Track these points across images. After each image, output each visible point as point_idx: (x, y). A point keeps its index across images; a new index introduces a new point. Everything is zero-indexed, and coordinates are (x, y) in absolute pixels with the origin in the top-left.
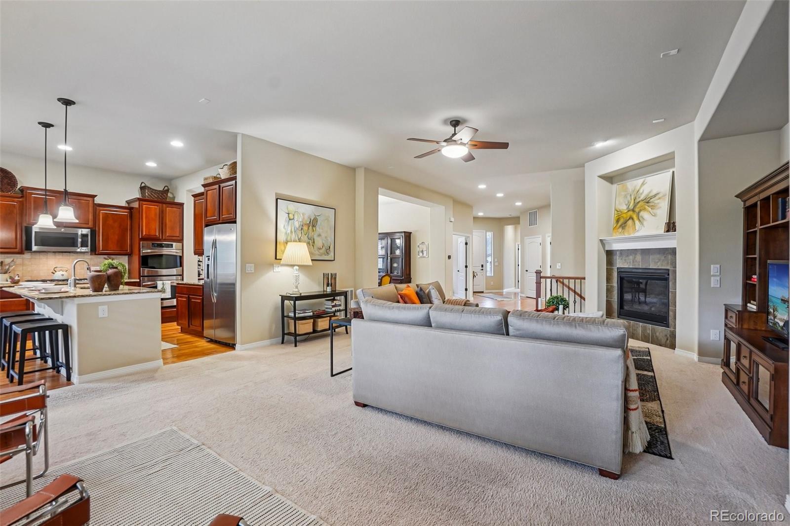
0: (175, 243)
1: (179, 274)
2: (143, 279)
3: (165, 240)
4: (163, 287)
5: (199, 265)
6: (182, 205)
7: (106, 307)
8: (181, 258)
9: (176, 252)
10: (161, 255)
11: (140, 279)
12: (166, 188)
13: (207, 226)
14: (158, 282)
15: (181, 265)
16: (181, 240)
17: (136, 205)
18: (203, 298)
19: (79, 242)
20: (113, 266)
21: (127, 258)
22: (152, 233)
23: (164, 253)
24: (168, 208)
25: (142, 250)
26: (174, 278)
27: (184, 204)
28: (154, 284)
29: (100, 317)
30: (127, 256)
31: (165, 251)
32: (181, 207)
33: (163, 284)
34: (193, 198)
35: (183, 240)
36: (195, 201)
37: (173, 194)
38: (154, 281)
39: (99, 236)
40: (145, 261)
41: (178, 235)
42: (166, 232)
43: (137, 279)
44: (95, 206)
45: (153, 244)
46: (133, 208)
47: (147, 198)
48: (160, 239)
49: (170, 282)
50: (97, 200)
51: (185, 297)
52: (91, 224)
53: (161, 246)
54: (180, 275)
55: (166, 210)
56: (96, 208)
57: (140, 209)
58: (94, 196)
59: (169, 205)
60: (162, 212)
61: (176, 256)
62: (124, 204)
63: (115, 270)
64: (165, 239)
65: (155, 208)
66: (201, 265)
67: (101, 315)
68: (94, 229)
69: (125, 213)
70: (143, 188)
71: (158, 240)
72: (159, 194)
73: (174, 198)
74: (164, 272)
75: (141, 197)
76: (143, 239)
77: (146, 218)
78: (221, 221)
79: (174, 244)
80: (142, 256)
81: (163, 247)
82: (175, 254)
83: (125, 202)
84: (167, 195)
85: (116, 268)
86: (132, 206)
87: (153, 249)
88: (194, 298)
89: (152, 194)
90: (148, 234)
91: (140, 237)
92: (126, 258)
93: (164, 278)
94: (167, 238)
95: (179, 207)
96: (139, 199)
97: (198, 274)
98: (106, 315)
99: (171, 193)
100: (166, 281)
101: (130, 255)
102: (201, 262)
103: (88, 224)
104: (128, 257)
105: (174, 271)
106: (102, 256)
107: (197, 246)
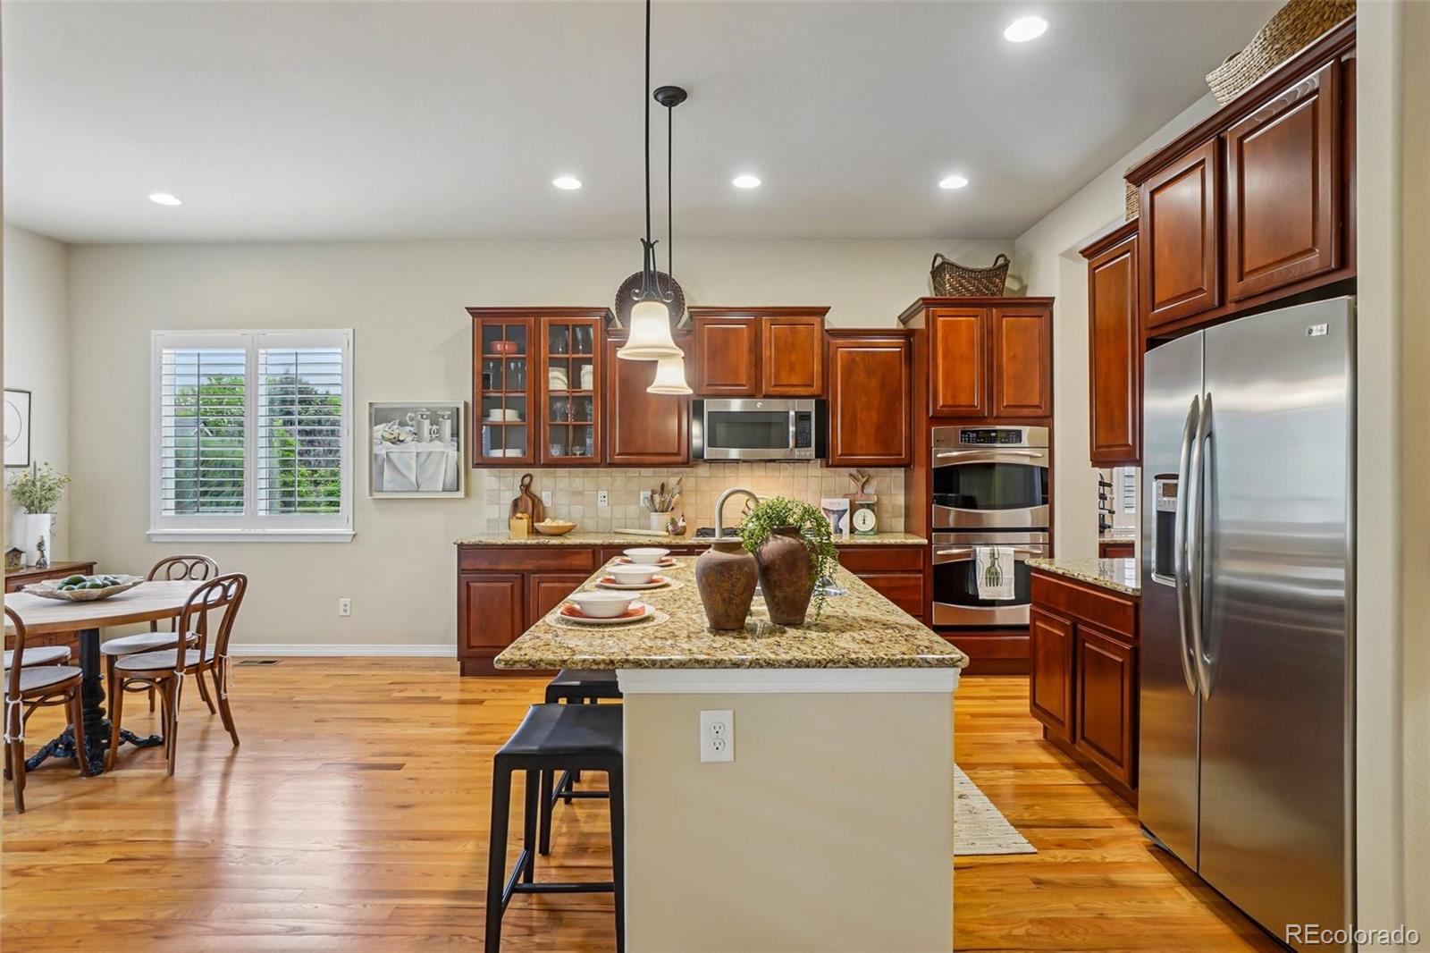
0: (1028, 428)
1: (1041, 526)
2: (938, 541)
3: (999, 419)
4: (993, 565)
5: (1103, 497)
6: (1047, 303)
7: (726, 716)
8: (1047, 474)
9: (1031, 457)
10: (990, 467)
11: (929, 538)
12: (1001, 261)
13: (1153, 343)
14: (978, 549)
15: (1047, 498)
16: (1044, 418)
17: (919, 323)
18: (1135, 652)
19: (791, 434)
20: (783, 522)
21: (903, 475)
22: (963, 399)
23: (998, 459)
24: (1004, 319)
25: (937, 452)
26: (1027, 537)
27: (1052, 299)
28: (968, 555)
29: (703, 759)
30: (903, 469)
31: (1002, 454)
32: (1047, 312)
33: (992, 555)
34: (1086, 261)
35: (1051, 416)
36: (1092, 271)
37: (1019, 279)
38: (968, 544)
39: (835, 416)
40: (946, 484)
41: (1037, 404)
42: (1000, 392)
43: (922, 537)
44: (827, 337)
45: (963, 432)
46: (914, 330)
47: (948, 296)
48: (985, 418)
49: (1011, 550)
50: (834, 321)
51: (1062, 627)
52: (816, 389)
53: (988, 438)
54: (1043, 530)
55: (1000, 329)
56: (829, 342)
57: (928, 334)
58: (822, 312)
59: (1011, 311)
60: (990, 332)
61: (1031, 467)
62: (894, 324)
63: (787, 540)
64: (997, 417)
65: (968, 325)
66: (1108, 496)
67: (707, 754)
68: (824, 398)
69: (892, 347)
70: (937, 273)
71: (979, 419)
72: (980, 281)
73: (1024, 288)
74: (998, 517)
75: (934, 296)
76: (938, 419)
77: (945, 356)
78: (1231, 308)
79: (1026, 431)
80: (934, 469)
81: (994, 440)
82: (1027, 461)
83: (896, 319)
84: (1003, 282)
85: (794, 531)
86: (914, 328)
87: (965, 448)
88: (1096, 641)
89: (961, 285)
90: (950, 403)
91: (931, 414)
92: (900, 474)
93: (999, 537)
94: (1003, 412)
95: (1035, 311)
96: (926, 302)
97: (1100, 527)
98: (727, 755)
99: (1013, 277)
100: (1001, 548)
101: (907, 465)
102: (1110, 485)
103: (811, 386)
104: (905, 471)
105: (1025, 516)
106: (845, 469)
107: (1102, 434)
